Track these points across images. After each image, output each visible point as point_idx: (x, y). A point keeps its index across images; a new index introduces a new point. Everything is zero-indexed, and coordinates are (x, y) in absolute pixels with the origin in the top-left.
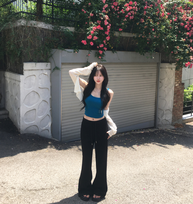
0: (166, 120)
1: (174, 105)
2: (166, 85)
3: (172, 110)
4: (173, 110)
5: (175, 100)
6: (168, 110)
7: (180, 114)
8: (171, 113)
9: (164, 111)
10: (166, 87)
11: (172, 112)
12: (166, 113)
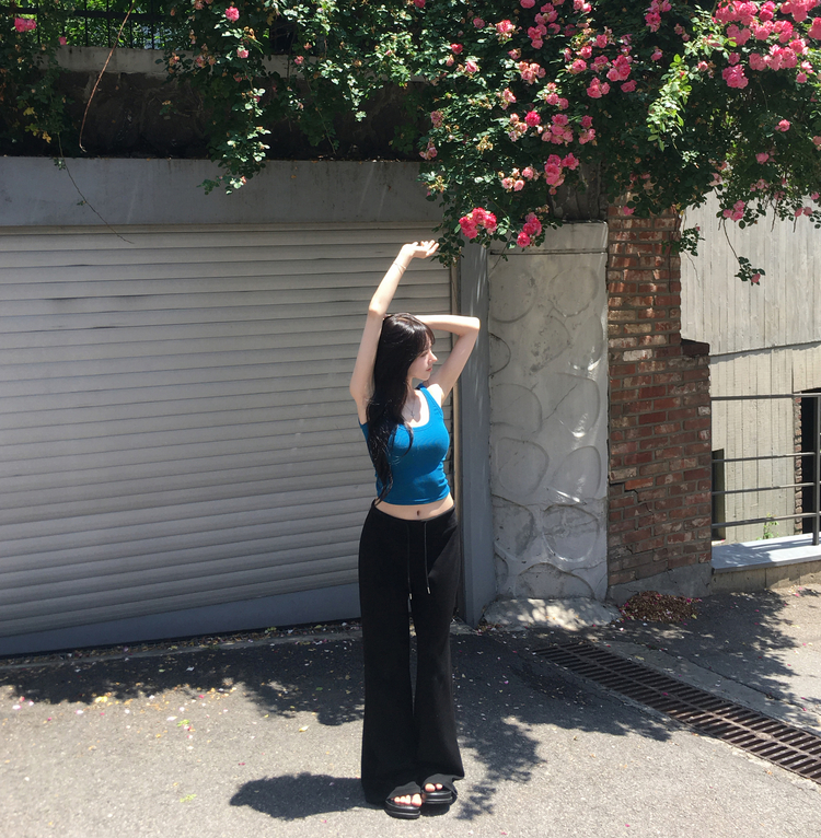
0: (553, 567)
1: (620, 475)
2: (537, 354)
3: (600, 509)
4: (610, 506)
5: (622, 449)
6: (570, 510)
7: (688, 536)
8: (593, 525)
9: (538, 514)
10: (535, 369)
11: (603, 518)
12: (556, 529)
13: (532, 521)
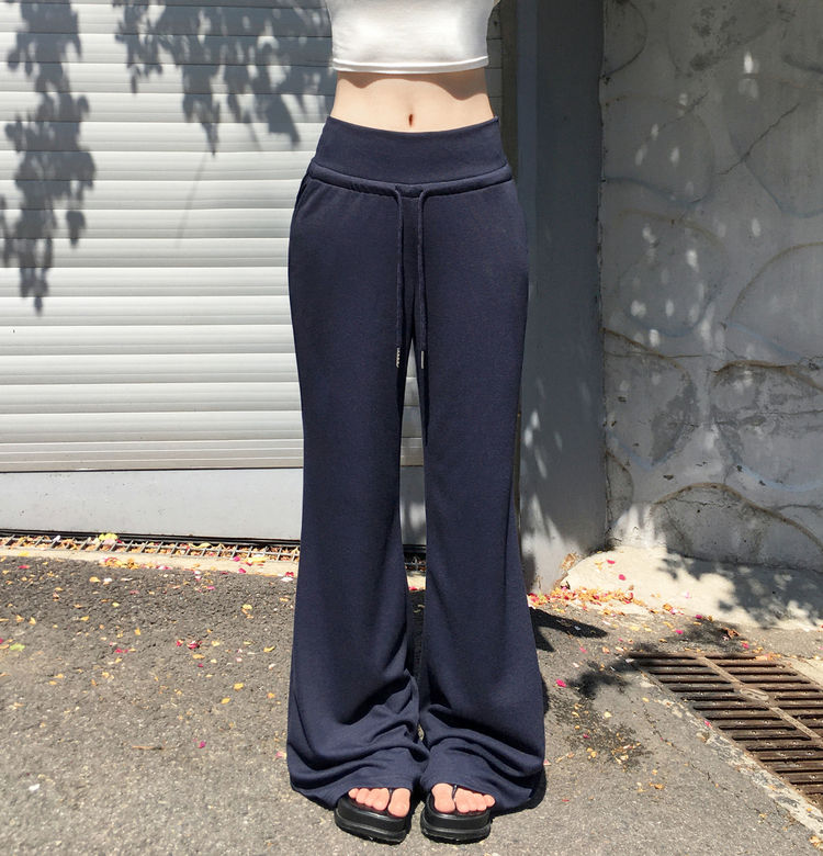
0: (737, 497)
2: (705, 32)
10: (700, 64)
12: (743, 415)
13: (690, 391)
